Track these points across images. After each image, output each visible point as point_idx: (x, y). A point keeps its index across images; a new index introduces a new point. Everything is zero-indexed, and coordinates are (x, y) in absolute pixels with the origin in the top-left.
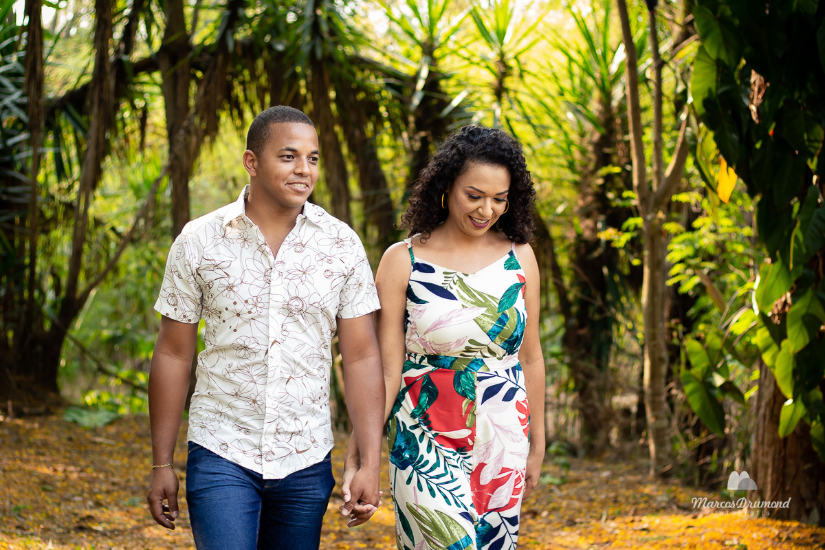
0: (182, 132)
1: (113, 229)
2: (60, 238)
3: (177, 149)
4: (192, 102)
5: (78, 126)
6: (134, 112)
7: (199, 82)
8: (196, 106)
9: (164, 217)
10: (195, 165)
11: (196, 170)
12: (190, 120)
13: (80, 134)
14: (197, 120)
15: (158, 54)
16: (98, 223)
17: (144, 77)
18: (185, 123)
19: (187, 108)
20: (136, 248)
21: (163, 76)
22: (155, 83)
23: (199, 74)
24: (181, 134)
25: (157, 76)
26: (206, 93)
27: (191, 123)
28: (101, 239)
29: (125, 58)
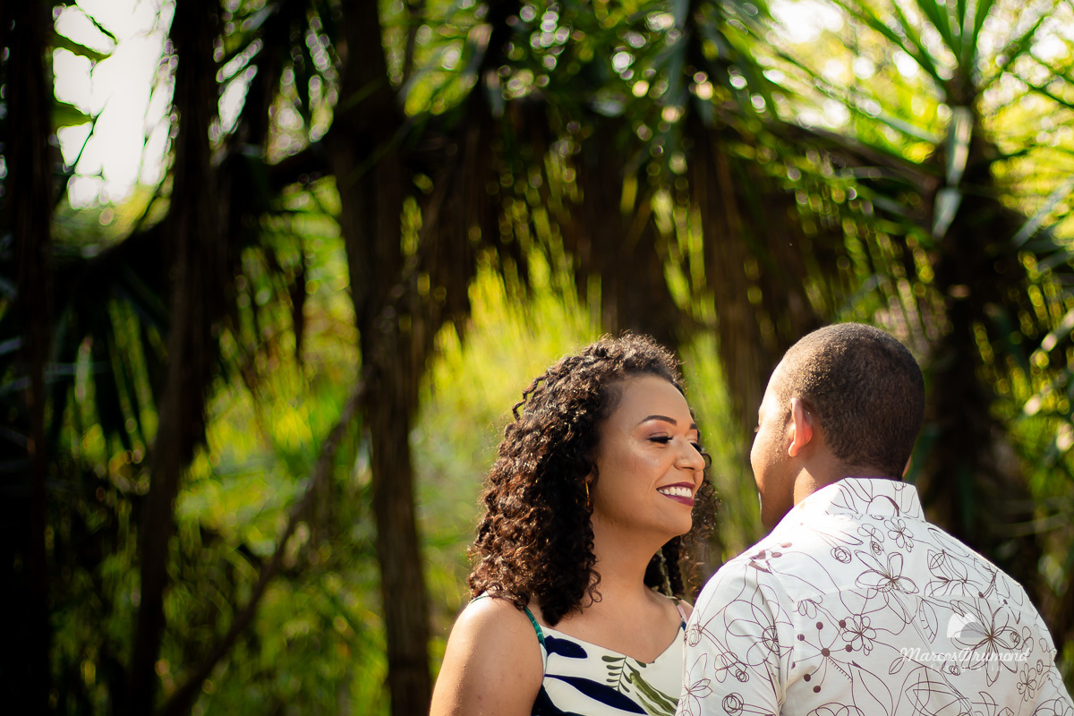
0: (389, 313)
1: (244, 549)
2: (124, 575)
3: (381, 353)
4: (410, 244)
5: (149, 316)
6: (276, 278)
7: (423, 200)
8: (421, 250)
9: (355, 518)
10: (424, 390)
11: (426, 401)
12: (407, 284)
13: (154, 335)
14: (424, 284)
15: (326, 139)
16: (209, 535)
17: (298, 199)
18: (397, 292)
19: (399, 257)
20: (296, 589)
21: (340, 188)
22: (322, 211)
23: (423, 182)
24: (387, 320)
25: (328, 193)
26: (443, 220)
27: (410, 290)
28: (216, 572)
29: (251, 152)
